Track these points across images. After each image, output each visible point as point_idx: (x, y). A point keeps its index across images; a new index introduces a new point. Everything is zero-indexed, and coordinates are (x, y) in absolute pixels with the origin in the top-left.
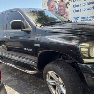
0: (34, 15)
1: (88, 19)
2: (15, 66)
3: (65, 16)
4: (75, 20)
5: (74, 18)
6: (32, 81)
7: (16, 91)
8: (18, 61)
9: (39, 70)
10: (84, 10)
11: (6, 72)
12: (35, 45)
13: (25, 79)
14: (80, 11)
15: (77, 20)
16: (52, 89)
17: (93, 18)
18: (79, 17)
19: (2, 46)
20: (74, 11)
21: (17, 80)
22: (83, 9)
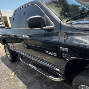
0: (56, 6)
8: (39, 63)
19: (22, 43)
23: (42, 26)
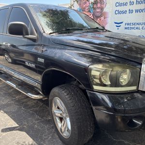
1: (136, 26)
2: (15, 86)
3: (102, 18)
4: (117, 26)
5: (115, 23)
6: (38, 109)
7: (13, 119)
9: (45, 95)
10: (131, 11)
11: (5, 93)
12: (38, 60)
13: (28, 105)
14: (125, 12)
15: (120, 26)
16: (58, 120)
17: (143, 26)
18: (122, 23)
20: (117, 12)
21: (17, 105)
22: (129, 10)
23: (24, 33)
